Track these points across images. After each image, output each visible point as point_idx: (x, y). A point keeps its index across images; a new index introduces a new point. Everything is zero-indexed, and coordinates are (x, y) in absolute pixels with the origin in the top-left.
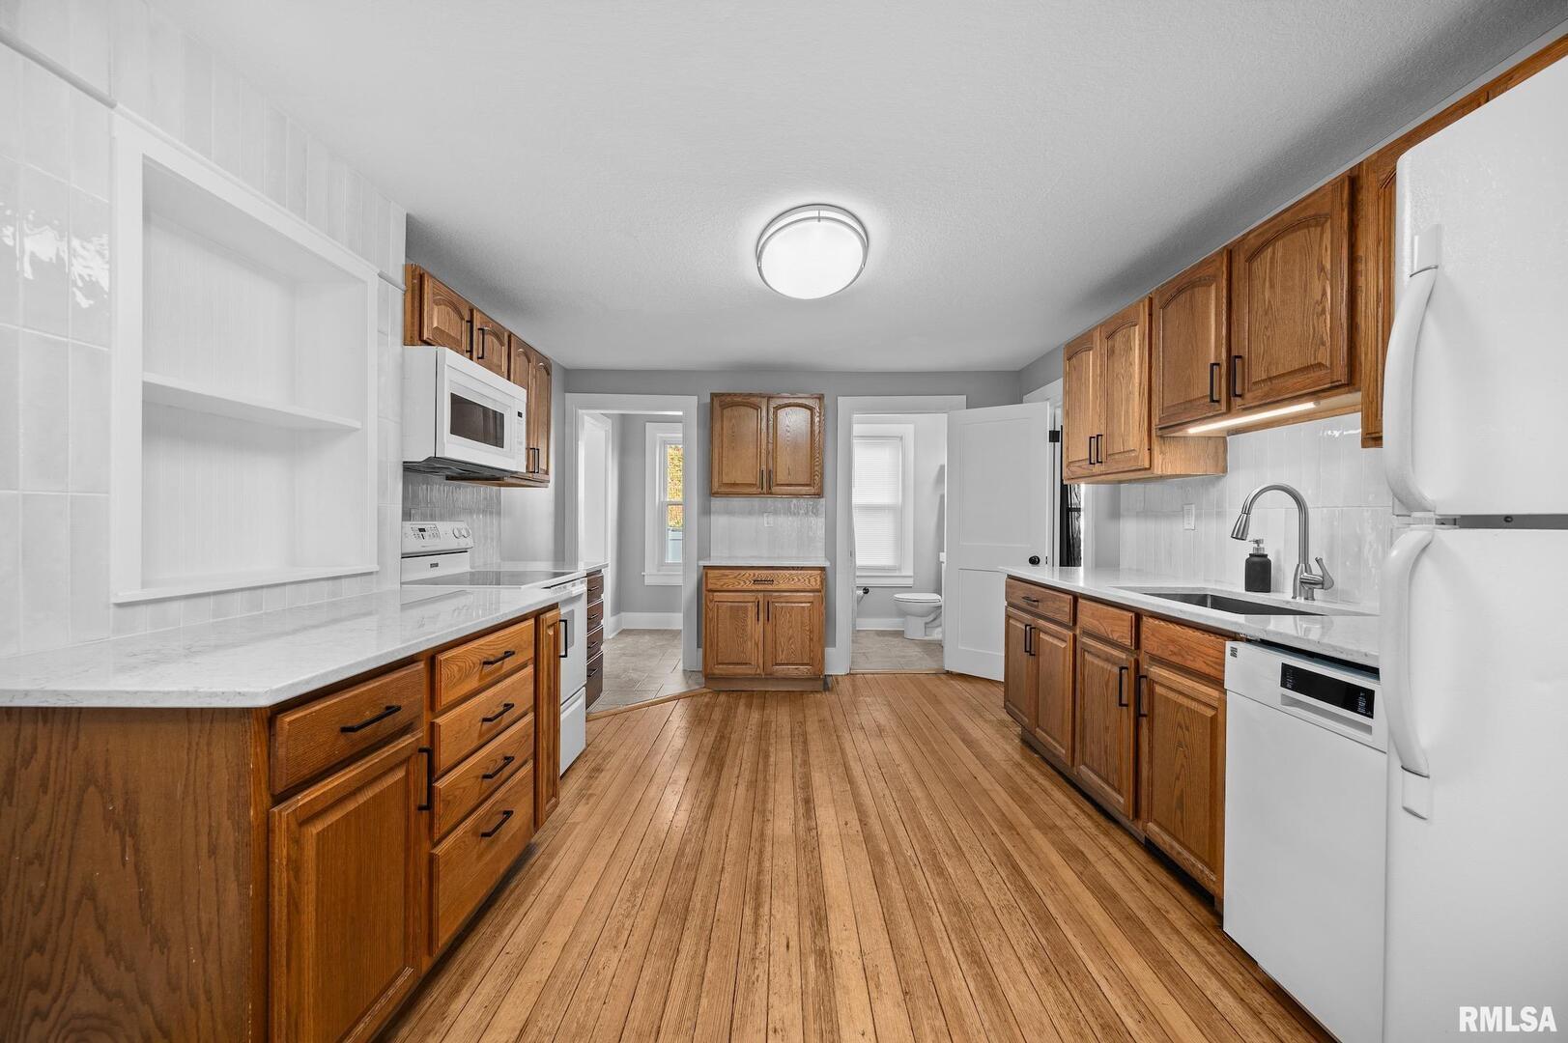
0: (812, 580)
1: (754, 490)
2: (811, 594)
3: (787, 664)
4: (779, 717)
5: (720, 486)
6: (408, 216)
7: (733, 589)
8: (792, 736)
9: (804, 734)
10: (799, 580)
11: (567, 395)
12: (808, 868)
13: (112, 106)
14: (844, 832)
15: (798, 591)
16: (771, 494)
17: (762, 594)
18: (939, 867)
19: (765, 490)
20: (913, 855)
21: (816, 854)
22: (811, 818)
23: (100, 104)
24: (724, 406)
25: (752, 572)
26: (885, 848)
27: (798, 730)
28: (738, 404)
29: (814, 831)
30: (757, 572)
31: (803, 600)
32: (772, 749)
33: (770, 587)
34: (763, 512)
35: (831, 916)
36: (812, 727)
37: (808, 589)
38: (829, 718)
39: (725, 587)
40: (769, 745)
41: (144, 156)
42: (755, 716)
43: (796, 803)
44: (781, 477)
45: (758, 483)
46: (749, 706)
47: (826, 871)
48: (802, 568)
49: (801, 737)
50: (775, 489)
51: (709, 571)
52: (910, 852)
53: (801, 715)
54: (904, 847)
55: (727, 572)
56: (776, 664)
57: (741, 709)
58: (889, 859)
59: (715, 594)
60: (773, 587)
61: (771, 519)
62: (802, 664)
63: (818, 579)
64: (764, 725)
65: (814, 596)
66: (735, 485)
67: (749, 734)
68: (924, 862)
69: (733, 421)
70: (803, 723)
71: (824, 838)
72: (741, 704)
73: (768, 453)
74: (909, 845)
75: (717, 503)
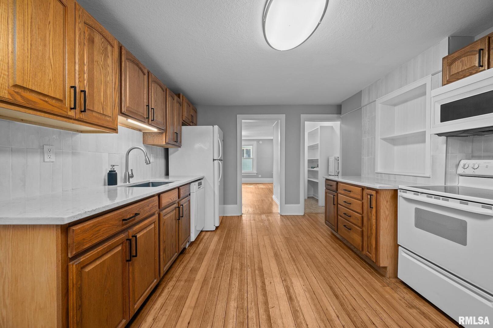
12: (282, 266)
14: (271, 279)
18: (241, 265)
20: (248, 269)
21: (280, 270)
22: (286, 287)
26: (257, 272)
29: (283, 279)
35: (273, 255)
43: (296, 298)
47: (276, 265)
52: (249, 270)
54: (250, 272)
58: (256, 268)
68: (245, 267)
71: (279, 276)
74: (248, 273)
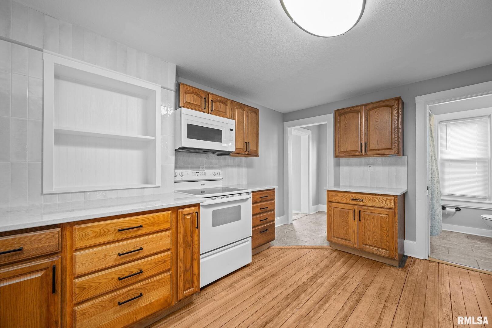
0: (388, 203)
1: (357, 154)
2: (388, 210)
3: (372, 246)
4: (356, 276)
5: (339, 153)
6: (177, 67)
7: (341, 202)
8: (353, 292)
9: (362, 295)
10: (379, 201)
11: (284, 123)
13: (42, 51)
15: (378, 207)
16: (367, 155)
17: (357, 207)
19: (363, 153)
23: (39, 51)
24: (340, 115)
25: (351, 195)
27: (360, 290)
28: (348, 113)
30: (354, 195)
31: (382, 212)
32: (333, 298)
33: (361, 203)
34: (367, 164)
36: (372, 291)
37: (385, 207)
38: (389, 289)
39: (337, 201)
40: (334, 293)
41: (55, 63)
42: (343, 270)
44: (373, 146)
45: (359, 150)
46: (344, 263)
48: (381, 195)
49: (358, 296)
50: (368, 153)
51: (329, 193)
53: (370, 280)
55: (338, 193)
56: (365, 245)
57: (339, 263)
59: (332, 203)
60: (364, 203)
61: (372, 168)
62: (382, 249)
63: (392, 201)
64: (343, 278)
65: (389, 212)
66: (346, 151)
67: (329, 281)
69: (346, 121)
70: (367, 286)
72: (341, 260)
73: (365, 134)
75: (342, 160)
